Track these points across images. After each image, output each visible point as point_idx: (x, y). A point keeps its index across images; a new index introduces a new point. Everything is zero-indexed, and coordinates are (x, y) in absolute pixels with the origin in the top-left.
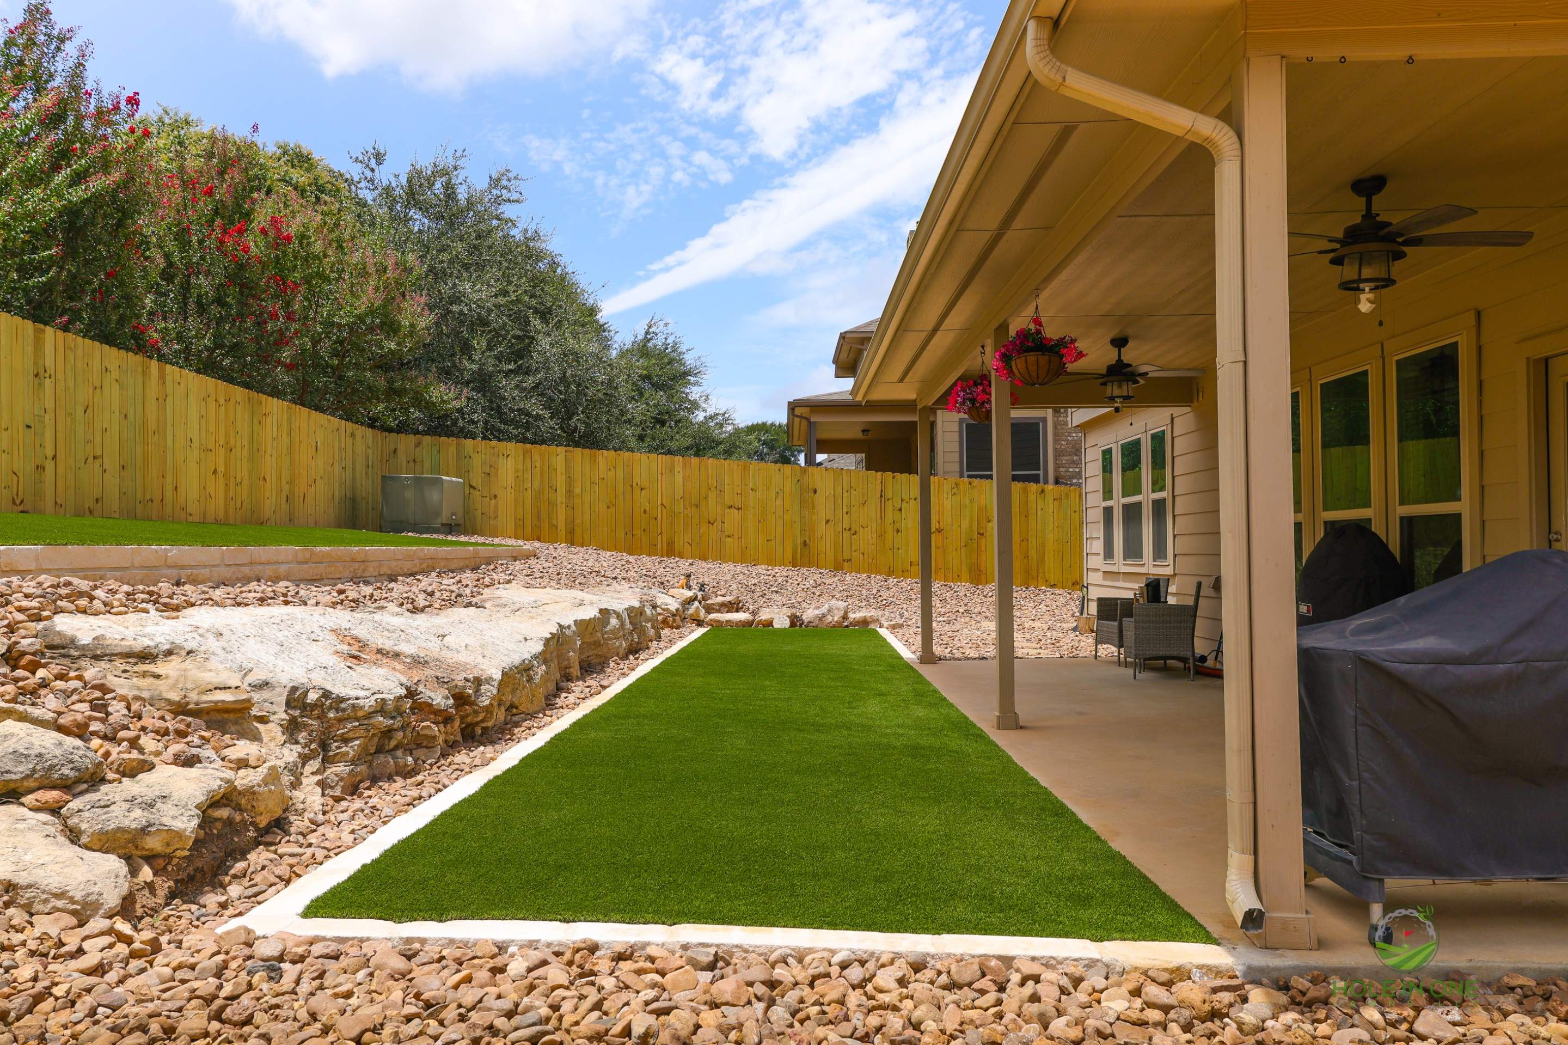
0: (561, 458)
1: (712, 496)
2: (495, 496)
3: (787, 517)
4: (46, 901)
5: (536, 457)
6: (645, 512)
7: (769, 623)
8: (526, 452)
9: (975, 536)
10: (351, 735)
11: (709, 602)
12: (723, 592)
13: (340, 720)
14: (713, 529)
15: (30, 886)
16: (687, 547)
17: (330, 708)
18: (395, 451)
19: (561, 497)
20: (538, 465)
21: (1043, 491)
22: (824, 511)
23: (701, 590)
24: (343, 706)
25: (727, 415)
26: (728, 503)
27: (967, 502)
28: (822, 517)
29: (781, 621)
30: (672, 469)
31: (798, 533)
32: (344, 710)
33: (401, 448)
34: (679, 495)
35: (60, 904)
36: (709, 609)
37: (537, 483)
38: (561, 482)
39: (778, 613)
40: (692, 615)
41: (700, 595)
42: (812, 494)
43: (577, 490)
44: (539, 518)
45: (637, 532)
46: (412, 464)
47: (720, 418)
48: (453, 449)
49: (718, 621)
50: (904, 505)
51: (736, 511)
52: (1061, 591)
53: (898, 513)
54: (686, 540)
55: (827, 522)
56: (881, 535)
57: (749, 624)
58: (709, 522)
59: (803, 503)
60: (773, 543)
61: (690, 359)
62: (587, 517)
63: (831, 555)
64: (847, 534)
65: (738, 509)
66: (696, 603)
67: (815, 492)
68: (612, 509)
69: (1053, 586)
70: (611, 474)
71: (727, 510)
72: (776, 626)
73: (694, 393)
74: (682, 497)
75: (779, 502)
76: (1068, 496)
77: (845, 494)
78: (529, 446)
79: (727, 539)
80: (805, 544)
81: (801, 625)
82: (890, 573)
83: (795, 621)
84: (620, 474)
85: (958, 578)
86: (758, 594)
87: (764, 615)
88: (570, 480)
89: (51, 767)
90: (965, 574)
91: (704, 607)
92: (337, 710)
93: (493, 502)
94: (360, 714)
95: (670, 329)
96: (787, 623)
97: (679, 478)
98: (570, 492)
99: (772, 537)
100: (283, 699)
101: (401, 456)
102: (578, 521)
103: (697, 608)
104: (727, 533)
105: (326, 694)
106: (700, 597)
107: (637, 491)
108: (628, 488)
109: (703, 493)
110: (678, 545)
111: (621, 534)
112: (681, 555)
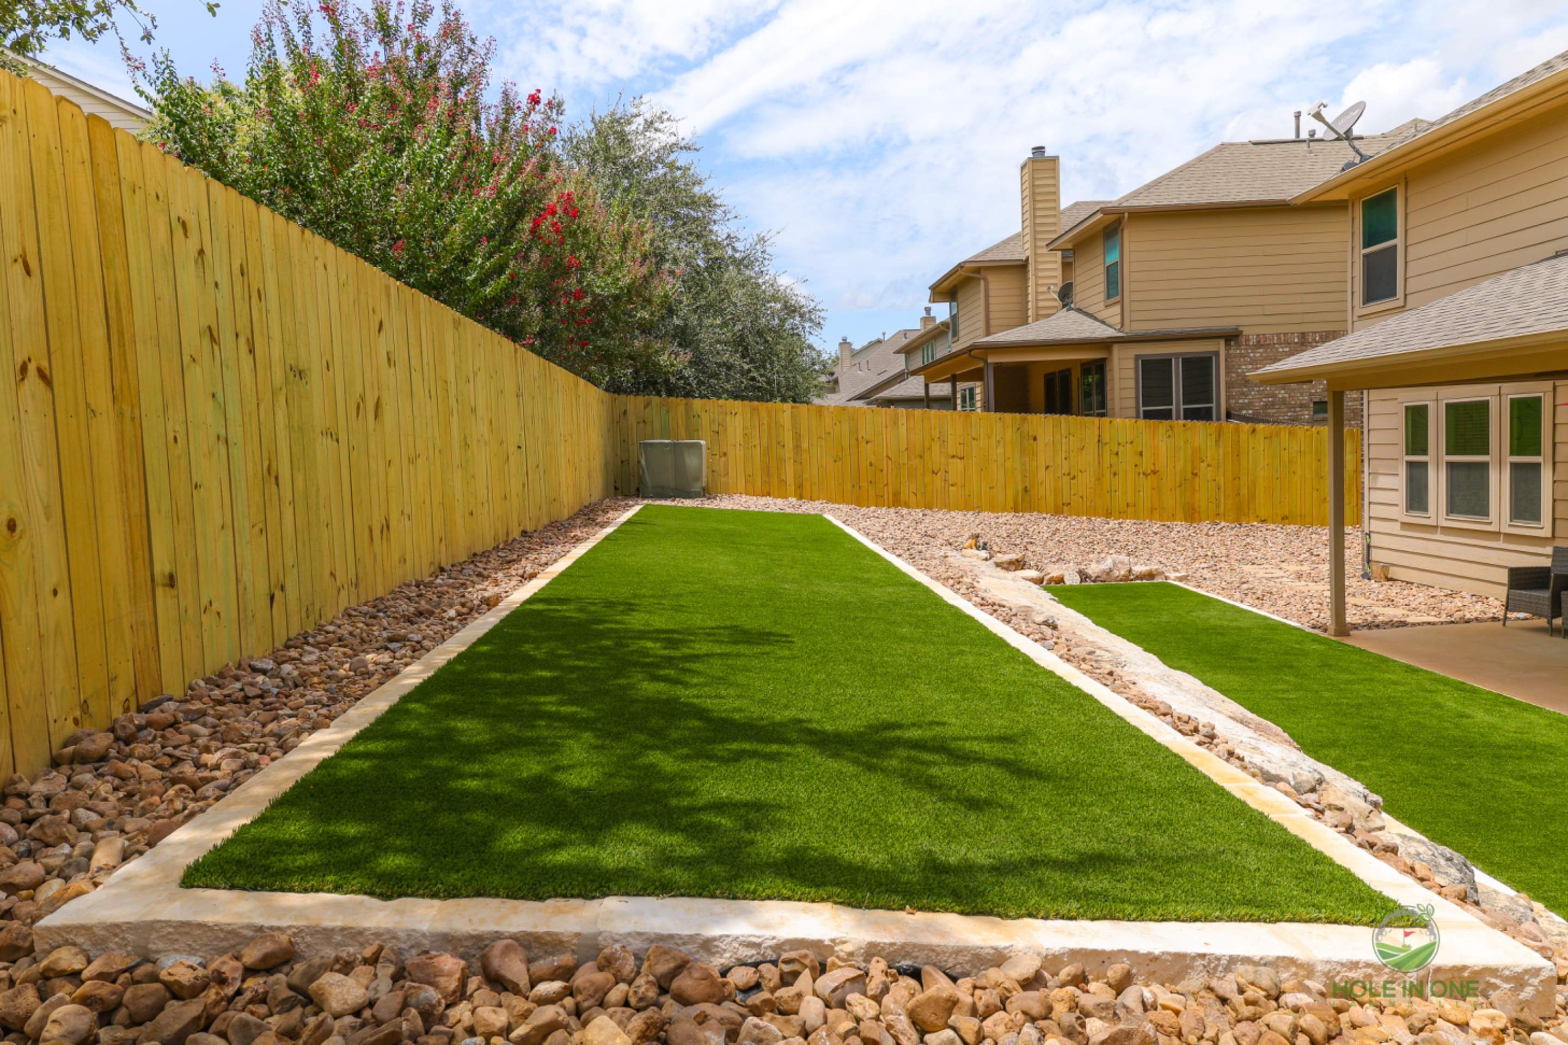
0: (787, 414)
1: (936, 447)
2: (725, 454)
3: (1008, 464)
5: (764, 414)
6: (871, 464)
7: (1061, 580)
8: (754, 410)
9: (1189, 476)
14: (938, 480)
16: (913, 497)
18: (625, 413)
19: (788, 452)
20: (765, 422)
21: (1254, 430)
22: (1043, 458)
26: (951, 452)
27: (1182, 444)
28: (1042, 462)
29: (1071, 577)
30: (895, 423)
31: (1019, 478)
33: (631, 409)
34: (903, 446)
37: (765, 441)
38: (788, 438)
39: (1061, 570)
42: (1031, 441)
43: (805, 445)
44: (768, 474)
45: (864, 484)
46: (642, 425)
48: (682, 408)
50: (1121, 449)
51: (959, 461)
52: (1272, 526)
53: (1115, 457)
54: (911, 490)
55: (1047, 467)
56: (1099, 479)
57: (1041, 581)
58: (933, 472)
59: (1023, 451)
60: (995, 490)
62: (815, 471)
63: (1051, 500)
64: (1066, 479)
65: (961, 459)
67: (1035, 439)
68: (839, 463)
69: (1264, 521)
70: (837, 428)
71: (951, 460)
72: (1068, 583)
74: (907, 449)
75: (1000, 450)
76: (1278, 434)
77: (1064, 440)
78: (755, 403)
79: (951, 489)
80: (1026, 490)
81: (1091, 581)
82: (1108, 514)
83: (1084, 576)
84: (846, 427)
85: (1173, 517)
87: (1054, 572)
88: (797, 436)
90: (1180, 514)
93: (723, 459)
96: (1077, 578)
97: (903, 430)
98: (797, 447)
99: (995, 485)
101: (632, 418)
102: (806, 476)
104: (950, 482)
107: (862, 444)
108: (854, 442)
109: (927, 444)
110: (903, 497)
111: (848, 486)
112: (907, 505)
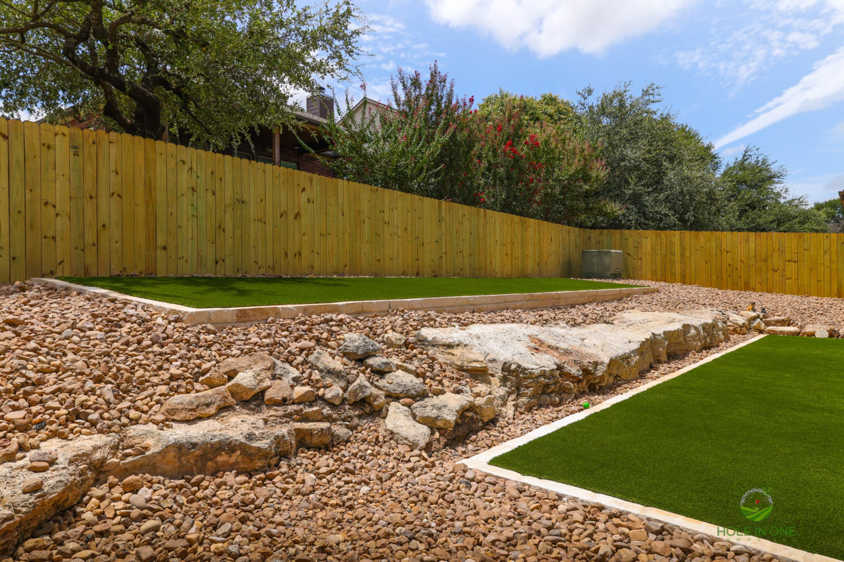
0: (678, 237)
1: (776, 256)
2: (641, 259)
3: (834, 266)
4: (402, 440)
5: (663, 237)
6: (730, 265)
7: (813, 334)
8: (657, 235)
10: (529, 385)
11: (768, 319)
12: (780, 313)
13: (525, 378)
14: (777, 276)
15: (397, 434)
16: (758, 286)
17: (521, 372)
18: (590, 238)
19: (677, 258)
20: (664, 241)
23: (762, 312)
24: (526, 372)
25: (801, 200)
26: (787, 258)
29: (822, 333)
30: (747, 241)
32: (526, 374)
33: (592, 236)
34: (752, 254)
35: (406, 442)
36: (768, 324)
37: (663, 251)
38: (677, 250)
39: (820, 328)
40: (755, 327)
41: (761, 315)
43: (687, 254)
44: (665, 269)
45: (725, 276)
46: (598, 244)
47: (797, 201)
48: (618, 236)
49: (774, 331)
51: (793, 264)
54: (757, 281)
57: (798, 334)
58: (774, 270)
60: (822, 283)
61: (774, 168)
62: (693, 268)
65: (795, 262)
66: (758, 320)
68: (709, 264)
70: (708, 244)
71: (787, 263)
72: (817, 335)
73: (777, 188)
74: (755, 256)
75: (827, 257)
78: (659, 231)
79: (787, 281)
81: (838, 337)
83: (832, 334)
84: (714, 244)
86: (806, 315)
87: (809, 329)
88: (683, 249)
89: (409, 390)
91: (764, 322)
92: (524, 374)
93: (639, 261)
94: (533, 376)
95: (760, 151)
96: (826, 335)
97: (752, 245)
98: (683, 255)
99: (822, 278)
100: (501, 367)
101: (593, 241)
102: (688, 271)
103: (759, 323)
104: (787, 277)
105: (519, 366)
106: (761, 316)
107: (724, 253)
108: (718, 252)
109: (769, 254)
110: (752, 284)
111: (714, 278)
112: (754, 290)
